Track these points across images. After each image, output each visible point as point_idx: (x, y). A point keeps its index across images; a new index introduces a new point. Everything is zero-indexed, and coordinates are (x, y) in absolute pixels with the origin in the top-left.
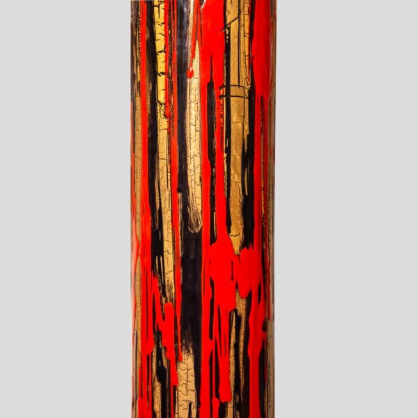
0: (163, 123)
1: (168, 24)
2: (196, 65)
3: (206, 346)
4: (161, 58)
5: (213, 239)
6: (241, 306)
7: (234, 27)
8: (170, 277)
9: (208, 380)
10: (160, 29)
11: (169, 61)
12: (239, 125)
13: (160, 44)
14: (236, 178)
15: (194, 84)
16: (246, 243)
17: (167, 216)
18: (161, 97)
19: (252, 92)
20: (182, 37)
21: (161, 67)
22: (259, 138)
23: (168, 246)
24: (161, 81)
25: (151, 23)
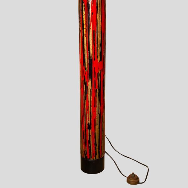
0: (85, 38)
1: (86, 19)
2: (91, 27)
3: (93, 79)
4: (85, 26)
5: (94, 60)
6: (100, 72)
7: (98, 20)
8: (87, 66)
9: (93, 85)
10: (84, 20)
11: (86, 26)
12: (99, 38)
13: (84, 23)
14: (99, 48)
15: (91, 31)
16: (100, 60)
17: (86, 55)
18: (85, 33)
19: (102, 32)
20: (89, 21)
21: (85, 27)
22: (103, 41)
23: (86, 61)
24: (85, 30)
25: (83, 18)
